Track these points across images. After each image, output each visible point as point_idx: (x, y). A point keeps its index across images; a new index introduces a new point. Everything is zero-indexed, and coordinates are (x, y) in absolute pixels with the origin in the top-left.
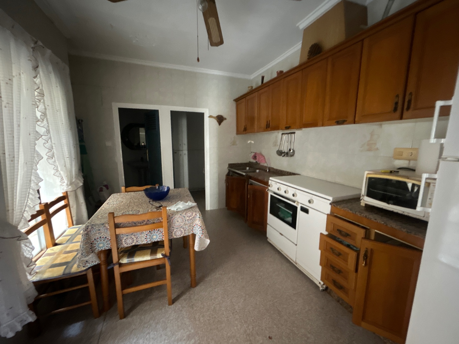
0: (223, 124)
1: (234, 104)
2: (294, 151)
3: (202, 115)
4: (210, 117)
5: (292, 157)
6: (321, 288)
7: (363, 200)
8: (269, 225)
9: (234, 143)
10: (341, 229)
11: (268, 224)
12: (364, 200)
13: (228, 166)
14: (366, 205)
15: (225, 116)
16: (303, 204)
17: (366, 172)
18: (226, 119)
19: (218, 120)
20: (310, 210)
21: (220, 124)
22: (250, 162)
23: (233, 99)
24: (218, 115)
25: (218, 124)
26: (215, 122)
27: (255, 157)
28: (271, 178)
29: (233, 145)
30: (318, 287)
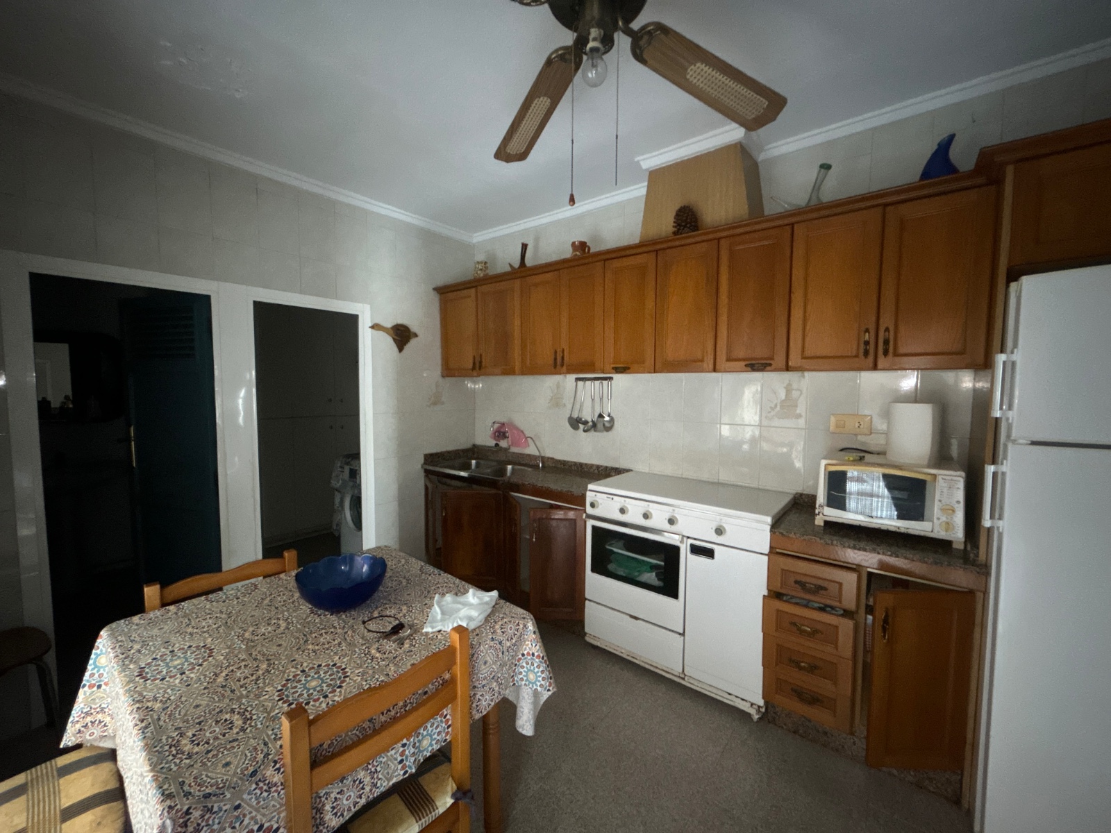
0: (407, 348)
1: (435, 298)
2: (612, 420)
3: (352, 320)
4: (375, 327)
5: (610, 433)
6: (756, 717)
7: (821, 514)
8: (590, 600)
9: (436, 401)
10: (804, 579)
11: (586, 599)
12: (823, 514)
13: (422, 460)
14: (826, 523)
15: (414, 328)
16: (695, 539)
17: (824, 462)
18: (416, 335)
19: (396, 337)
20: (717, 549)
21: (401, 349)
22: (474, 445)
23: (434, 286)
24: (395, 324)
25: (395, 349)
26: (388, 342)
27: (500, 434)
28: (590, 487)
29: (435, 404)
30: (749, 715)
